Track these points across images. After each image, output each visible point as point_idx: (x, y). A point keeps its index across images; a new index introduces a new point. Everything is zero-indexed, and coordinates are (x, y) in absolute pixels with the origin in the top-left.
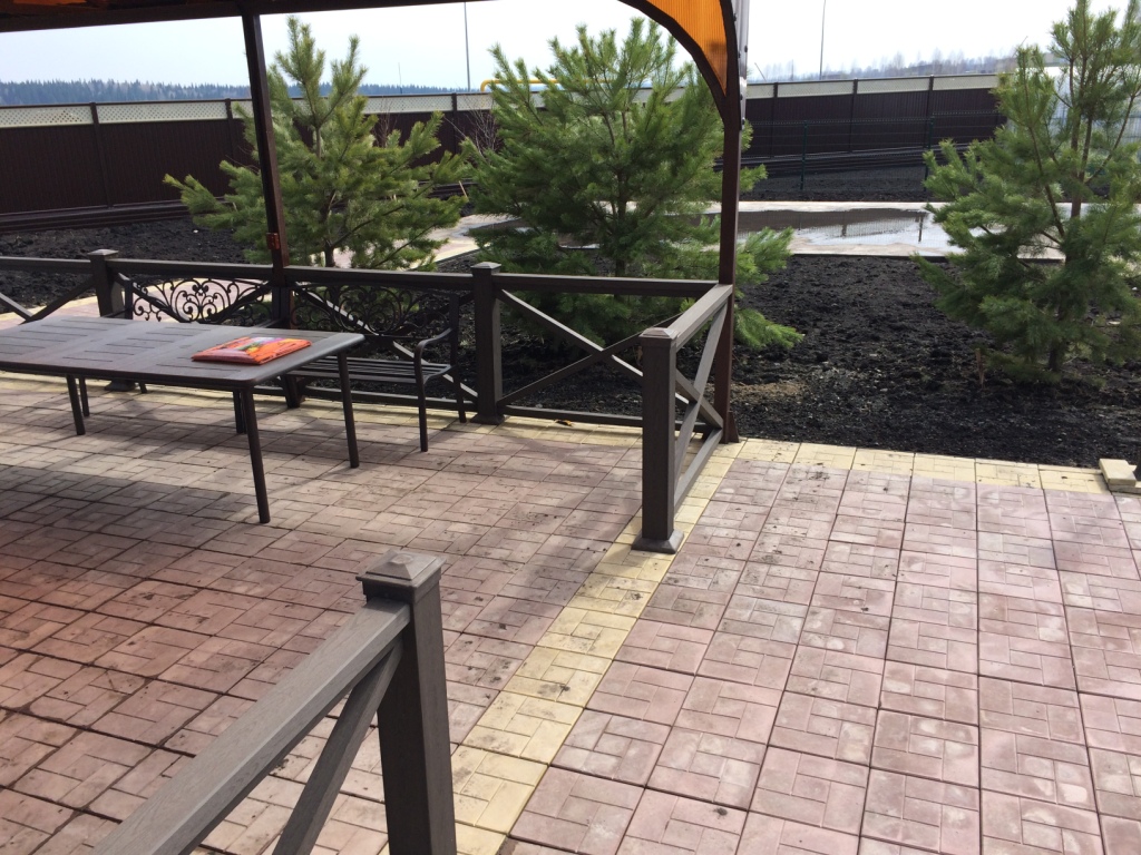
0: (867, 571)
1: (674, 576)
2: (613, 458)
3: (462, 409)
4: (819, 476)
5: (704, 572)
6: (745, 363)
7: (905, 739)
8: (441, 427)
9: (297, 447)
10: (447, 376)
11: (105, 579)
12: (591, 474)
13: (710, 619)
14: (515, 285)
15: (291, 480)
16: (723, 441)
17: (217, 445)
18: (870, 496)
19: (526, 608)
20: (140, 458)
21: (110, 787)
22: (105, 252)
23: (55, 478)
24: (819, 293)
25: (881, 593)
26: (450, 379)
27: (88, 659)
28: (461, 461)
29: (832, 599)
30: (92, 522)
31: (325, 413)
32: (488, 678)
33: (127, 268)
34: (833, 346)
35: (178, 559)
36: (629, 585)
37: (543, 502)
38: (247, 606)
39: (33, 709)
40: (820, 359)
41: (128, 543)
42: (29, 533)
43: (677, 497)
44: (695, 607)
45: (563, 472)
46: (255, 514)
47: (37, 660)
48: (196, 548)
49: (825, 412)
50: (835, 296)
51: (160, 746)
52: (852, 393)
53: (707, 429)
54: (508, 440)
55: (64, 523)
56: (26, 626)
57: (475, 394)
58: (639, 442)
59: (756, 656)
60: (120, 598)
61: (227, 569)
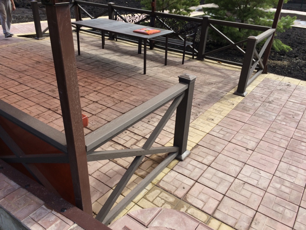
0: (296, 109)
1: (243, 102)
2: (231, 73)
3: (193, 55)
4: (288, 85)
5: (252, 102)
6: (273, 55)
7: (297, 145)
8: (187, 59)
9: (154, 59)
10: (191, 46)
11: (111, 80)
12: (225, 76)
13: (251, 112)
14: (214, 23)
15: (150, 66)
16: (263, 73)
17: (134, 55)
18: (302, 92)
19: (205, 102)
20: (117, 56)
23: (98, 57)
24: (299, 39)
25: (299, 115)
27: (109, 95)
28: (192, 68)
29: (285, 114)
30: (107, 68)
31: (159, 52)
32: (195, 115)
33: (117, 8)
34: (300, 54)
35: (126, 79)
36: (231, 102)
37: (212, 80)
38: (141, 91)
39: (98, 102)
40: (296, 57)
41: (115, 74)
42: (94, 68)
43: (248, 83)
44: (248, 109)
45: (218, 74)
46: (142, 72)
47: (98, 93)
48: (130, 77)
49: (294, 70)
50: (304, 40)
52: (303, 67)
53: (259, 68)
54: (204, 65)
55: (101, 67)
56: (95, 86)
57: (197, 52)
58: (240, 70)
59: (262, 122)
60: (114, 84)
61: (137, 83)
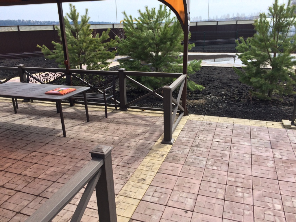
0: (222, 149)
1: (172, 150)
2: (156, 119)
3: (116, 107)
4: (209, 124)
5: (180, 149)
6: (190, 94)
7: (234, 193)
8: (111, 111)
9: (73, 117)
10: (112, 98)
11: (23, 151)
12: (150, 124)
13: (182, 162)
14: (130, 74)
15: (71, 125)
16: (184, 115)
17: (52, 116)
18: (223, 129)
19: (134, 159)
20: (32, 119)
21: (26, 206)
22: (21, 65)
23: (9, 125)
24: (209, 76)
25: (226, 155)
26: (113, 99)
27: (19, 173)
28: (116, 120)
29: (214, 156)
31: (80, 108)
32: (124, 177)
33: (27, 69)
34: (212, 90)
35: (42, 146)
36: (161, 153)
37: (138, 131)
38: (61, 159)
39: (5, 186)
40: (209, 94)
41: (29, 142)
42: (3, 139)
43: (173, 130)
44: (178, 158)
45: (143, 123)
46: (62, 134)
47: (6, 173)
48: (47, 143)
49: (211, 107)
50: (213, 77)
51: (39, 196)
52: (217, 102)
53: (180, 112)
54: (128, 115)
55: (12, 137)
56: (2, 164)
57: (119, 103)
58: (163, 115)
59: (194, 171)
60: (27, 157)
61: (55, 149)
